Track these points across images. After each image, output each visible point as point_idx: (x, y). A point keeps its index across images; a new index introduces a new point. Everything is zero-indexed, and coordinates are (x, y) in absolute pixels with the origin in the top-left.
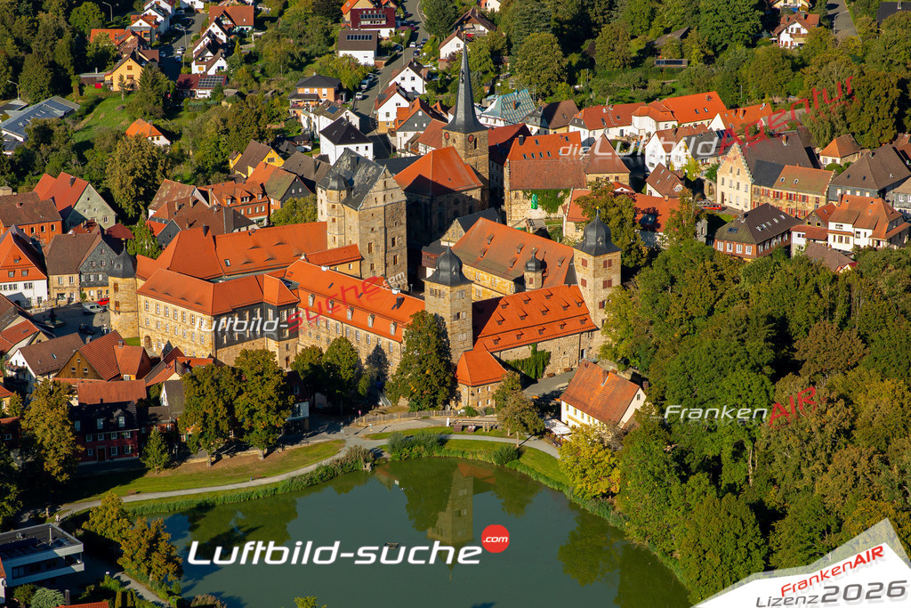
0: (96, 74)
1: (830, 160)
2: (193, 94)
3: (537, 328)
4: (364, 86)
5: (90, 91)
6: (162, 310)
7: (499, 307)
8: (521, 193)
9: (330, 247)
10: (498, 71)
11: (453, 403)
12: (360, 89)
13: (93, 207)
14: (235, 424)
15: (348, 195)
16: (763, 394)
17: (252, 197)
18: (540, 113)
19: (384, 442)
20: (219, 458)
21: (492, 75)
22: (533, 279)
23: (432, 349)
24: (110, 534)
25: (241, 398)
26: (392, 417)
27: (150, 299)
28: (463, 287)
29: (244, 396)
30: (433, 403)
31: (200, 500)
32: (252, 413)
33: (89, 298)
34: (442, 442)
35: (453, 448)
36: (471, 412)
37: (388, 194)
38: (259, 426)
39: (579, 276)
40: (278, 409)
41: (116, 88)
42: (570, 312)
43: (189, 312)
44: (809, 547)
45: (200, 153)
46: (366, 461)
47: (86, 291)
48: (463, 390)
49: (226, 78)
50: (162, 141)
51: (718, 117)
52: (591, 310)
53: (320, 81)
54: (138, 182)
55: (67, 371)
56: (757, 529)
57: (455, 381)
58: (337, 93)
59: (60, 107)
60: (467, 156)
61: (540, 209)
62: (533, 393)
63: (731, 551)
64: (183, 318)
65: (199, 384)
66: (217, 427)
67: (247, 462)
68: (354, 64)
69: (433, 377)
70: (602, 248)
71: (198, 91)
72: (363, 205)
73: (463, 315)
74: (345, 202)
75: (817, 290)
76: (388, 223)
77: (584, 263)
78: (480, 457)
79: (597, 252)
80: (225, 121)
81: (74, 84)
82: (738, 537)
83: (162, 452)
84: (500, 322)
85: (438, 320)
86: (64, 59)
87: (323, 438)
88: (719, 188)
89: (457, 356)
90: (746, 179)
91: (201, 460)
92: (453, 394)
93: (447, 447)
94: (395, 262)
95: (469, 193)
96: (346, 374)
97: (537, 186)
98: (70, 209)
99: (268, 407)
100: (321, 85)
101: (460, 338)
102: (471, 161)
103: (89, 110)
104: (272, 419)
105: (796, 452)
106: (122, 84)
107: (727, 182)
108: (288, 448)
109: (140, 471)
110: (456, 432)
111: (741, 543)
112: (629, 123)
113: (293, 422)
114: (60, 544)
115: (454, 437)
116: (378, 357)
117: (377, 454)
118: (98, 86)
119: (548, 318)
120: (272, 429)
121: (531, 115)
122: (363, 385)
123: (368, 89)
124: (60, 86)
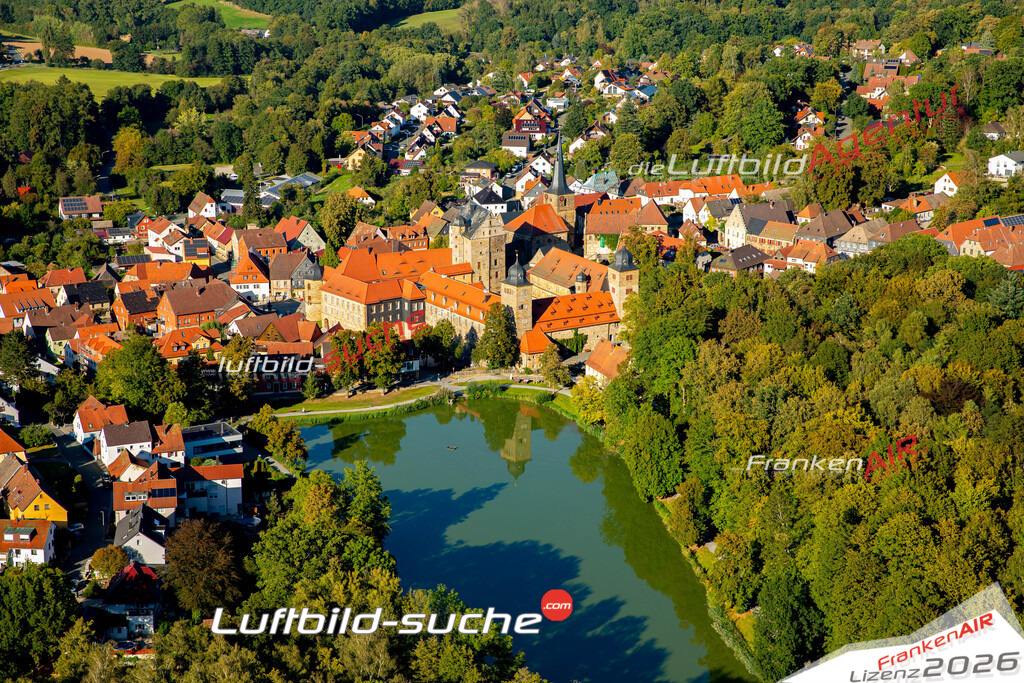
0: (340, 159)
1: (803, 220)
2: (399, 172)
3: (578, 319)
4: (514, 170)
5: (333, 170)
6: (335, 300)
7: (553, 303)
8: (593, 236)
9: (454, 263)
10: (605, 161)
11: (517, 365)
12: (511, 171)
13: (311, 239)
14: (363, 371)
15: (466, 230)
16: (691, 352)
17: (417, 235)
18: (618, 186)
19: (464, 388)
20: (354, 393)
21: (599, 163)
22: (581, 287)
23: (502, 328)
24: (264, 431)
25: (368, 353)
26: (475, 373)
27: (328, 294)
28: (526, 287)
29: (370, 351)
30: (502, 364)
31: (334, 417)
32: (375, 363)
33: (297, 296)
34: (504, 389)
35: (512, 393)
36: (528, 371)
37: (493, 230)
38: (381, 372)
39: (611, 285)
40: (393, 362)
41: (350, 168)
42: (603, 309)
43: (352, 302)
44: (702, 447)
45: (392, 208)
46: (450, 398)
47: (295, 291)
48: (524, 356)
49: (423, 162)
50: (370, 200)
51: (735, 190)
52: (617, 308)
53: (485, 165)
54: (341, 223)
55: (264, 336)
56: (676, 437)
57: (518, 351)
58: (493, 173)
59: (309, 179)
60: (559, 211)
61: (606, 247)
62: (572, 361)
63: (657, 451)
64: (348, 306)
65: (341, 343)
66: (351, 371)
67: (373, 397)
68: (511, 155)
69: (502, 346)
70: (625, 267)
71: (403, 171)
72: (475, 236)
73: (525, 307)
74: (463, 235)
75: (745, 291)
76: (492, 250)
77: (614, 277)
78: (527, 399)
79: (622, 269)
80: (408, 187)
81: (324, 166)
82: (662, 442)
83: (315, 387)
84: (552, 313)
85: (509, 309)
86: (317, 147)
87: (428, 384)
88: (727, 236)
89: (520, 334)
90: (742, 230)
91: (342, 394)
92: (516, 359)
93: (507, 391)
94: (497, 276)
95: (559, 236)
96: (446, 343)
97: (605, 232)
98: (295, 240)
99: (386, 359)
100: (482, 167)
101: (523, 322)
102: (562, 214)
103: (329, 181)
104: (389, 367)
105: (703, 388)
106: (354, 166)
107: (731, 232)
108: (402, 389)
109: (300, 399)
110: (516, 383)
111: (665, 446)
112: (677, 194)
113: (408, 373)
114: (227, 434)
115: (513, 386)
116: (472, 334)
117: (458, 395)
118: (339, 167)
119: (587, 312)
120: (388, 374)
121: (612, 188)
122: (458, 351)
123: (516, 172)
124: (314, 165)
